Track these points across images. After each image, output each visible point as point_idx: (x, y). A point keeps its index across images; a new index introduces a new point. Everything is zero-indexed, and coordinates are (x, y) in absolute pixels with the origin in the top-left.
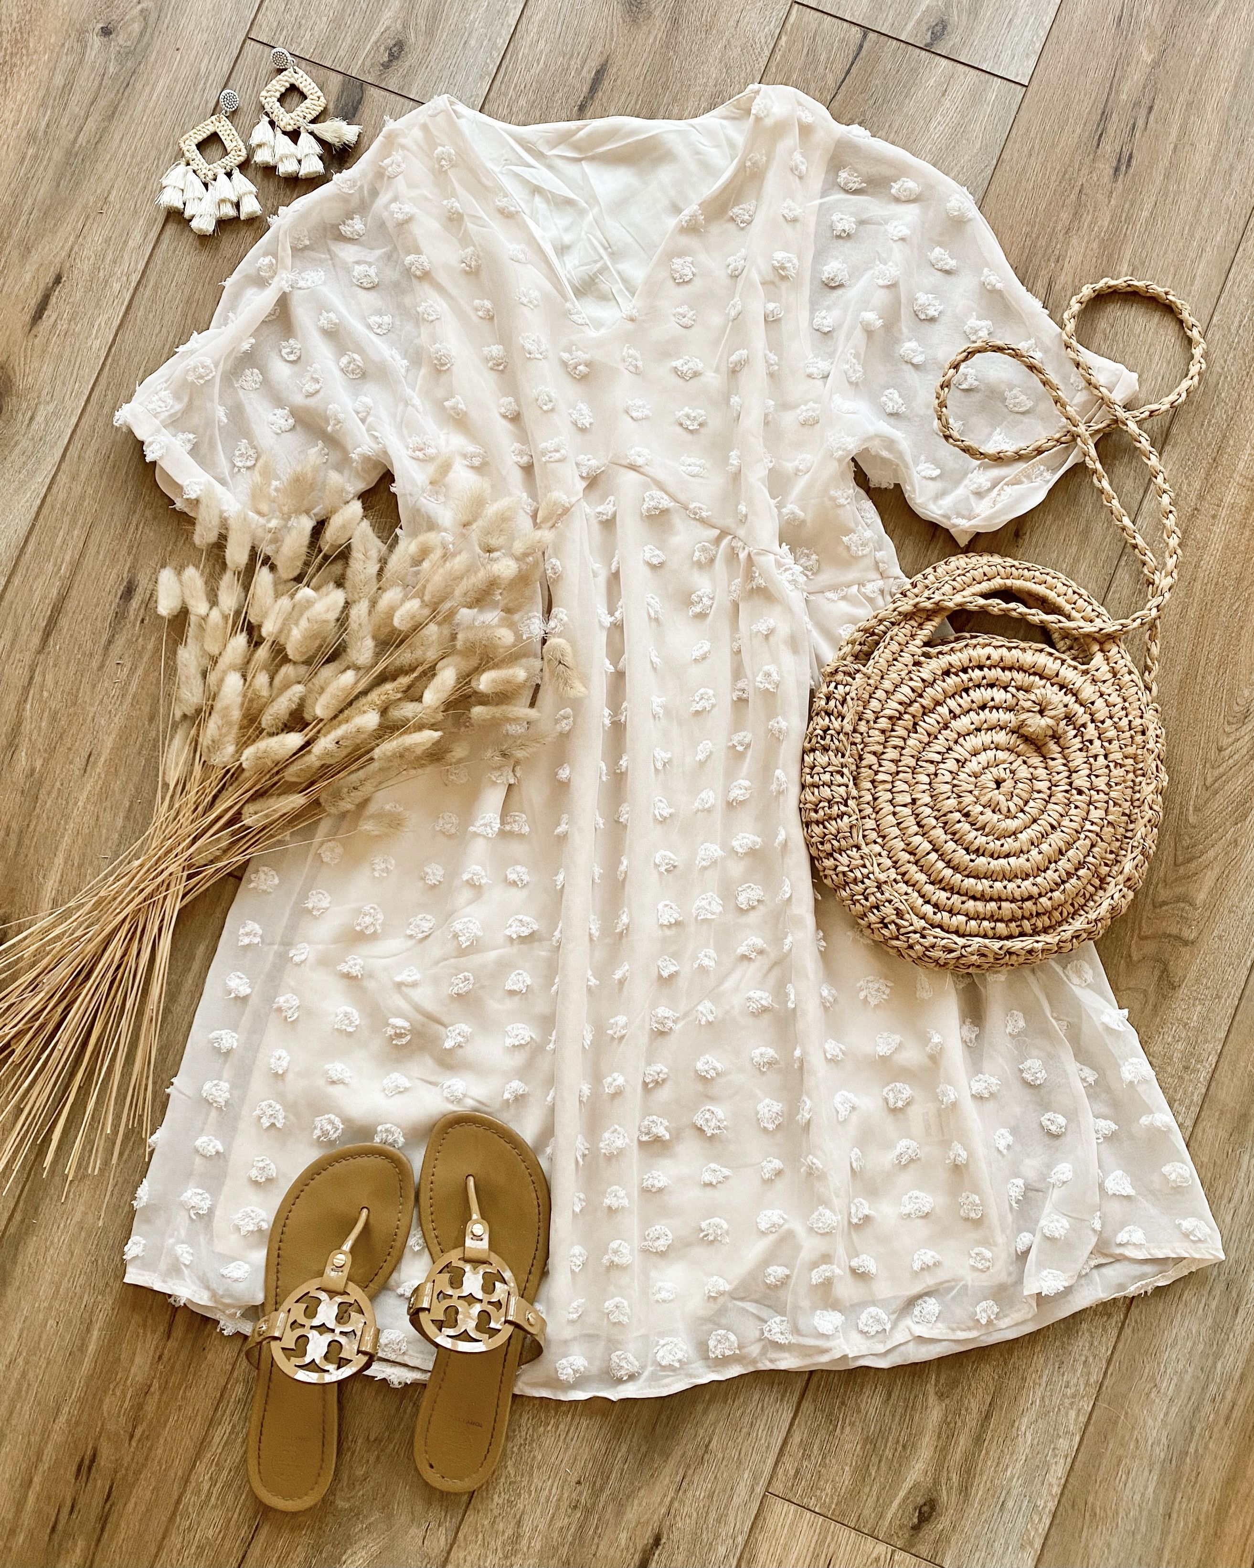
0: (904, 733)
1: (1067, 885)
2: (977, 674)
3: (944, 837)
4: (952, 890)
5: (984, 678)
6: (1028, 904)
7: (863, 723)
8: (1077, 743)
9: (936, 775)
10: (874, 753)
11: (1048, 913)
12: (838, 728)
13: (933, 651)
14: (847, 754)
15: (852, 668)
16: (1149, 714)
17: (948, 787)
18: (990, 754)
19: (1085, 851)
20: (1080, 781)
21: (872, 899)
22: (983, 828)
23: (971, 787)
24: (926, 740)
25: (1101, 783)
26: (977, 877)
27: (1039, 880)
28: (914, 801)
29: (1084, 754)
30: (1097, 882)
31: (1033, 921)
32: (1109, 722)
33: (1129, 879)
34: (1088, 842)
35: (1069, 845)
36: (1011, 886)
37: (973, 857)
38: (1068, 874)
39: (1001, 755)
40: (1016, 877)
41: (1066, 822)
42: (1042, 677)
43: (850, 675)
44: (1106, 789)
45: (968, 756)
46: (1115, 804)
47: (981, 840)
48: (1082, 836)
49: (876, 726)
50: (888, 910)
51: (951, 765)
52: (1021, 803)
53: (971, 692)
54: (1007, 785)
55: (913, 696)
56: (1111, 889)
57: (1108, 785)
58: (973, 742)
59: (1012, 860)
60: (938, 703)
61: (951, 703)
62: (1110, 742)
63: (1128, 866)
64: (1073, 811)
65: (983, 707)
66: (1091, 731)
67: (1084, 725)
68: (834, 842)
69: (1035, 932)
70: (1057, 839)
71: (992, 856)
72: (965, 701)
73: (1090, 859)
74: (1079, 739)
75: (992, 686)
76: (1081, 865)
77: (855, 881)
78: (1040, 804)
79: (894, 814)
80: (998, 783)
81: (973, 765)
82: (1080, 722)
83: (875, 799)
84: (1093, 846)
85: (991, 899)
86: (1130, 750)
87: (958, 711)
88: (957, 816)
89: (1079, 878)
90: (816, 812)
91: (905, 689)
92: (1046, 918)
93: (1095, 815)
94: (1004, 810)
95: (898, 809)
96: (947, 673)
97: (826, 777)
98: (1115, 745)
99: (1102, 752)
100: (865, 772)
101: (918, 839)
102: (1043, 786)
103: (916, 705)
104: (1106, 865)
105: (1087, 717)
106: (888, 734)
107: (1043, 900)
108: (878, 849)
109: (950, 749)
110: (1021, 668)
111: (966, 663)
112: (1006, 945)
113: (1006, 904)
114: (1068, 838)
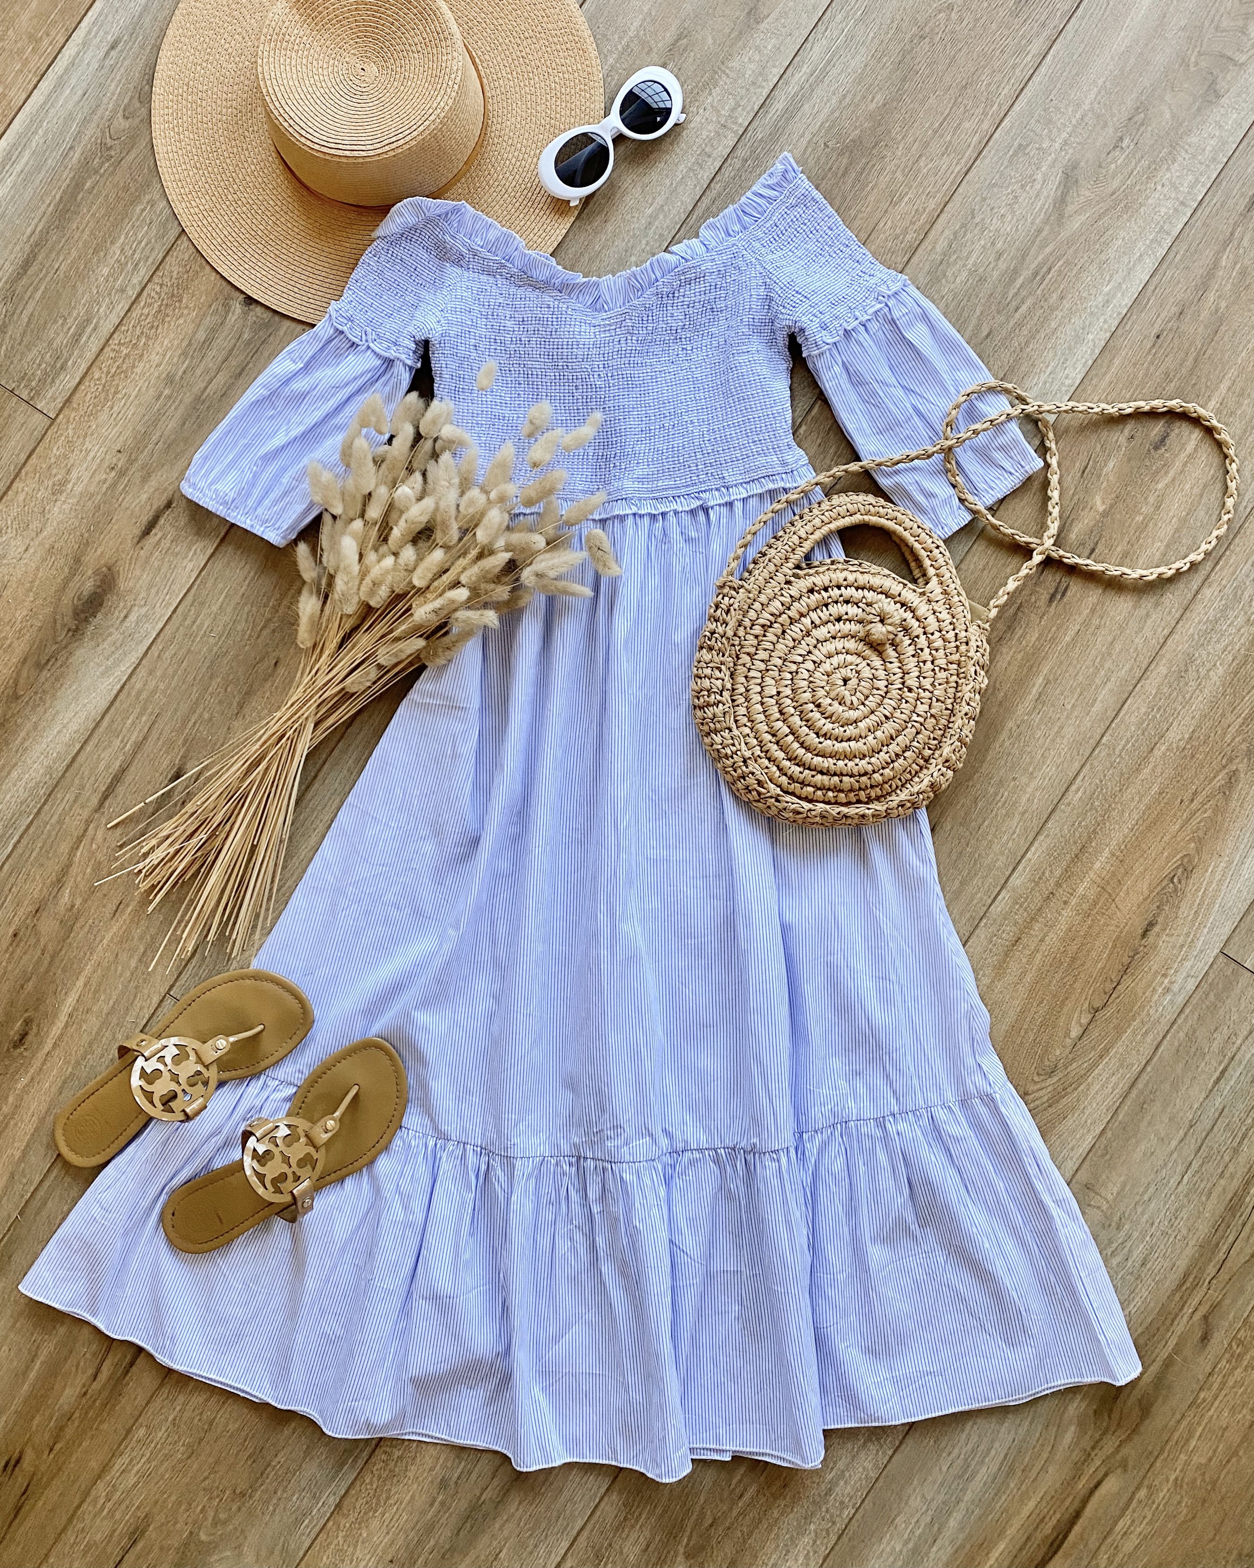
0: (774, 639)
1: (896, 764)
2: (835, 592)
3: (799, 723)
4: (803, 765)
5: (841, 596)
6: (864, 779)
7: (742, 628)
8: (911, 650)
9: (797, 673)
10: (748, 654)
11: (880, 785)
12: (722, 632)
13: (801, 573)
14: (727, 655)
15: (737, 582)
16: (973, 629)
17: (805, 683)
18: (841, 657)
19: (911, 737)
20: (912, 682)
21: (739, 771)
22: (831, 717)
23: (824, 684)
24: (791, 644)
25: (927, 683)
26: (824, 756)
27: (873, 760)
28: (779, 693)
29: (916, 659)
30: (922, 762)
31: (868, 792)
32: (937, 634)
33: (947, 761)
34: (914, 730)
35: (899, 733)
36: (851, 764)
37: (822, 740)
38: (897, 755)
39: (849, 658)
40: (855, 757)
41: (897, 714)
42: (887, 596)
43: (734, 589)
44: (931, 689)
45: (823, 659)
46: (938, 700)
47: (829, 727)
48: (910, 725)
49: (752, 632)
50: (751, 780)
51: (810, 665)
52: (862, 698)
53: (830, 607)
54: (852, 683)
55: (782, 608)
56: (932, 768)
57: (933, 684)
58: (830, 647)
59: (852, 743)
60: (802, 615)
61: (813, 615)
62: (937, 650)
63: (947, 750)
64: (904, 705)
65: (839, 620)
66: (922, 641)
67: (918, 637)
68: (711, 725)
69: (869, 800)
70: (889, 727)
71: (836, 739)
72: (824, 614)
73: (915, 744)
74: (912, 647)
75: (847, 602)
76: (907, 748)
77: (727, 757)
78: (878, 699)
79: (762, 704)
80: (845, 681)
81: (827, 667)
82: (915, 633)
83: (747, 691)
84: (918, 733)
85: (835, 774)
86: (955, 657)
87: (818, 622)
88: (811, 706)
89: (905, 759)
90: (698, 698)
91: (777, 603)
92: (878, 789)
93: (921, 709)
94: (848, 703)
95: (765, 700)
96: (811, 591)
97: (708, 671)
98: (942, 653)
99: (930, 658)
100: (741, 670)
101: (780, 724)
102: (882, 684)
103: (784, 616)
104: (930, 749)
105: (921, 631)
106: (760, 638)
107: (876, 776)
108: (747, 730)
109: (810, 652)
110: (871, 589)
111: (827, 583)
112: (844, 810)
113: (846, 778)
114: (898, 726)
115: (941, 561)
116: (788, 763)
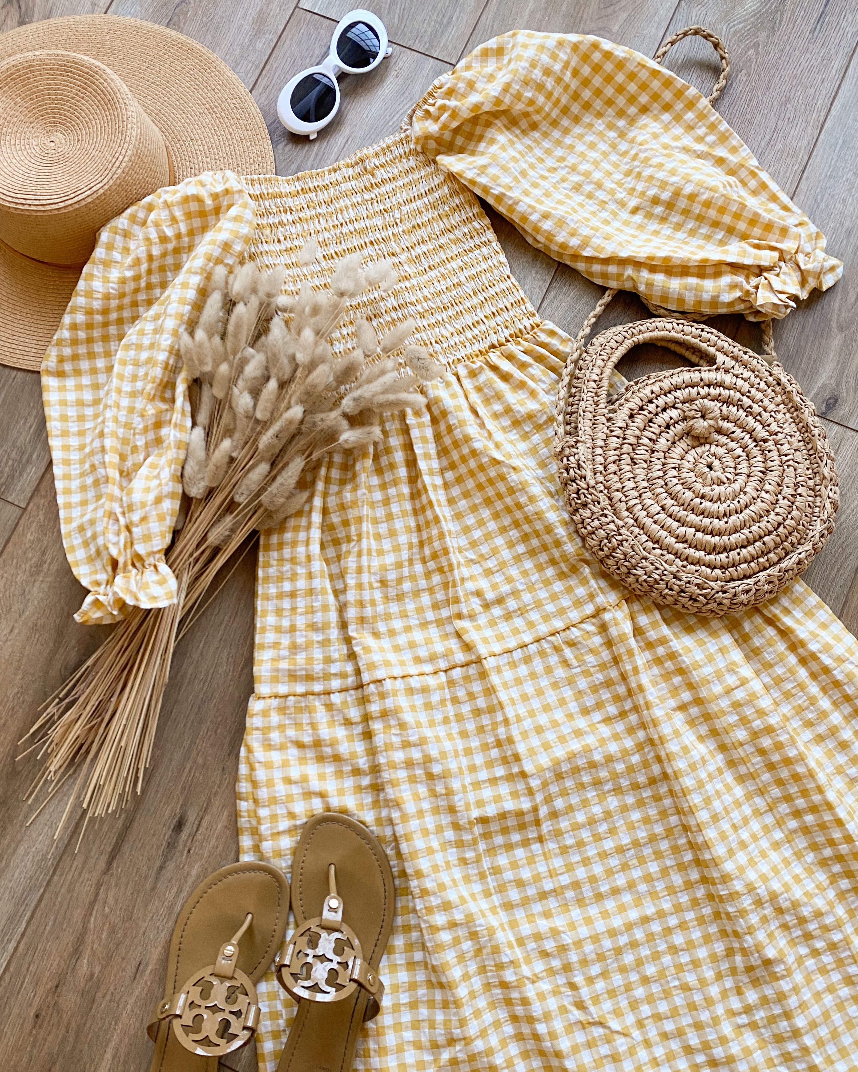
0: (629, 468)
1: (796, 504)
2: (651, 407)
3: (698, 519)
4: (726, 549)
5: (657, 407)
6: (781, 529)
7: (598, 475)
8: (741, 414)
9: (666, 484)
10: (617, 490)
11: (795, 529)
12: (585, 486)
13: (615, 406)
14: (601, 500)
15: (571, 441)
17: (679, 487)
18: (692, 453)
19: (793, 476)
20: (760, 434)
21: (675, 587)
22: (719, 499)
23: (694, 479)
24: (645, 465)
25: (774, 429)
26: (736, 531)
27: (777, 510)
28: (663, 507)
29: (751, 417)
30: (812, 494)
31: (789, 540)
32: (752, 390)
33: (831, 480)
34: (792, 468)
35: (781, 477)
36: (762, 524)
37: (725, 520)
38: (792, 496)
39: (699, 450)
40: (762, 516)
41: (769, 464)
42: (692, 387)
44: (780, 430)
45: (679, 462)
46: (792, 435)
47: (723, 507)
49: (609, 471)
50: (690, 589)
51: (671, 473)
52: (732, 470)
53: (655, 420)
54: (716, 464)
55: (620, 441)
57: (779, 427)
58: (676, 451)
59: (752, 507)
60: (638, 438)
61: (647, 434)
63: (825, 471)
64: (769, 455)
65: (668, 427)
66: (746, 401)
67: (739, 400)
68: (626, 564)
71: (737, 512)
72: (655, 428)
73: (799, 479)
74: (741, 410)
75: (665, 410)
76: (796, 486)
77: (656, 582)
78: (745, 463)
79: (655, 522)
80: (710, 466)
81: (686, 465)
82: (735, 399)
83: (636, 520)
84: (795, 470)
85: (755, 541)
86: (778, 399)
87: (654, 437)
88: (697, 500)
89: (800, 495)
90: (602, 550)
91: (612, 439)
92: (796, 534)
93: (784, 449)
94: (725, 480)
95: (655, 518)
96: (632, 416)
97: (596, 523)
98: (766, 401)
99: (761, 409)
100: (619, 506)
101: (681, 530)
102: (739, 452)
103: (625, 446)
104: (811, 479)
105: (738, 394)
106: (618, 473)
107: (788, 522)
108: (658, 552)
109: (664, 464)
110: (677, 388)
111: (640, 403)
112: (782, 566)
113: (766, 539)
114: (777, 473)
116: (711, 556)
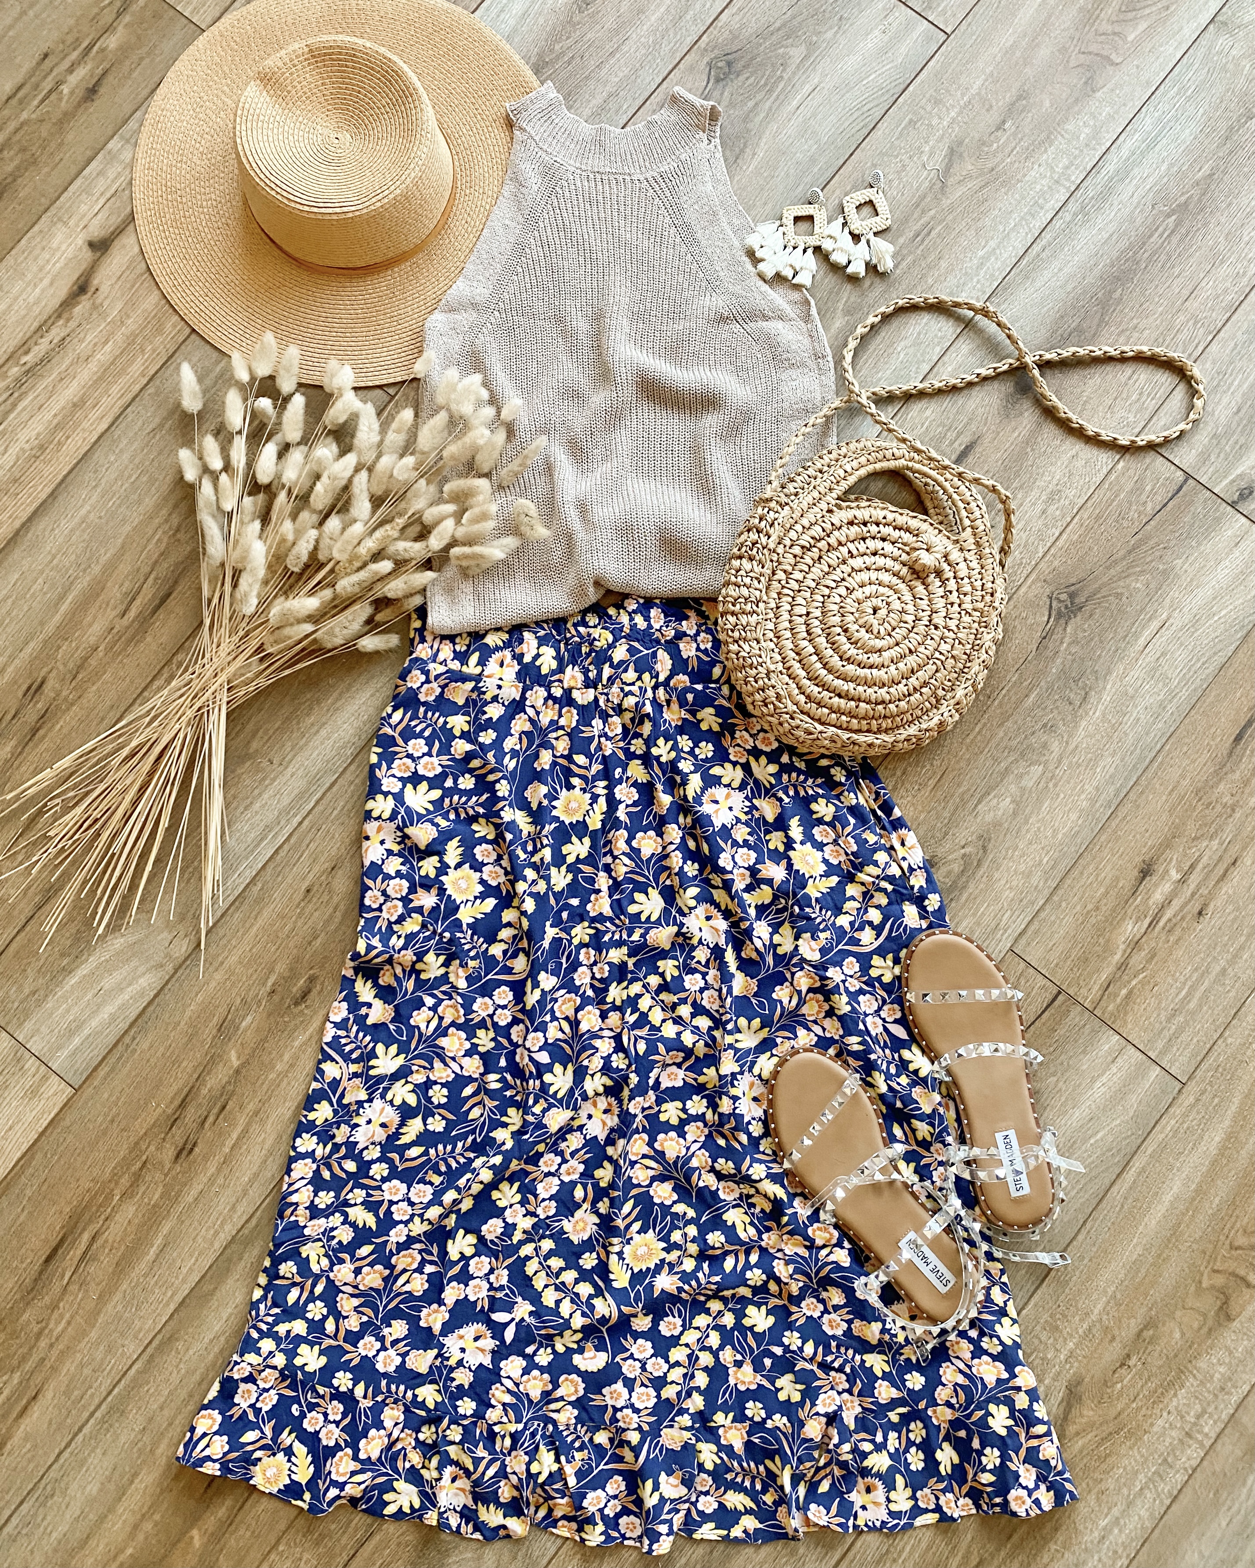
0: (811, 562)
1: (911, 698)
2: (874, 528)
3: (825, 645)
4: (824, 686)
5: (879, 532)
6: (880, 707)
7: (781, 545)
8: (941, 592)
9: (829, 597)
10: (785, 572)
11: (893, 716)
12: (764, 544)
13: (844, 504)
14: (766, 567)
15: (783, 500)
16: (999, 581)
17: (836, 607)
18: (874, 588)
19: (930, 673)
20: (938, 619)
21: (761, 682)
22: (856, 643)
23: (853, 610)
24: (826, 569)
25: (952, 624)
26: (844, 679)
27: (892, 690)
28: (808, 614)
29: (944, 601)
30: (934, 701)
31: (879, 721)
32: (966, 580)
33: (958, 704)
34: (934, 668)
35: (920, 668)
36: (870, 691)
37: (845, 663)
38: (914, 689)
39: (882, 590)
40: (875, 684)
41: (921, 649)
43: (780, 505)
44: (955, 630)
45: (856, 587)
46: (960, 643)
47: (853, 652)
48: (931, 662)
49: (791, 551)
50: (771, 693)
51: (842, 591)
52: (890, 629)
53: (867, 541)
54: (882, 613)
55: (823, 534)
56: (943, 709)
57: (957, 627)
58: (864, 576)
59: (874, 671)
60: (840, 544)
61: (851, 546)
62: (965, 595)
63: (960, 693)
64: (929, 642)
65: (874, 554)
66: (952, 585)
67: (948, 580)
68: (742, 633)
69: (879, 731)
70: (912, 660)
71: (859, 665)
72: (862, 547)
73: (932, 681)
74: (942, 589)
75: (883, 539)
76: (925, 684)
77: (751, 666)
78: (904, 632)
79: (791, 622)
80: (875, 611)
81: (859, 594)
82: (946, 576)
83: (778, 607)
84: (937, 671)
85: (852, 699)
86: (980, 605)
87: (855, 552)
88: (839, 630)
89: (921, 694)
91: (818, 529)
92: (889, 721)
93: (944, 647)
94: (875, 631)
95: (794, 618)
96: (851, 523)
97: (747, 581)
98: (968, 598)
99: (958, 602)
100: (775, 585)
101: (805, 643)
102: (910, 618)
103: (824, 542)
104: (943, 689)
105: (951, 574)
106: (798, 559)
107: (892, 706)
108: (772, 645)
109: (843, 580)
110: (908, 530)
111: (867, 518)
112: (855, 736)
113: (862, 705)
114: (920, 661)
115: (977, 514)
116: (808, 682)
